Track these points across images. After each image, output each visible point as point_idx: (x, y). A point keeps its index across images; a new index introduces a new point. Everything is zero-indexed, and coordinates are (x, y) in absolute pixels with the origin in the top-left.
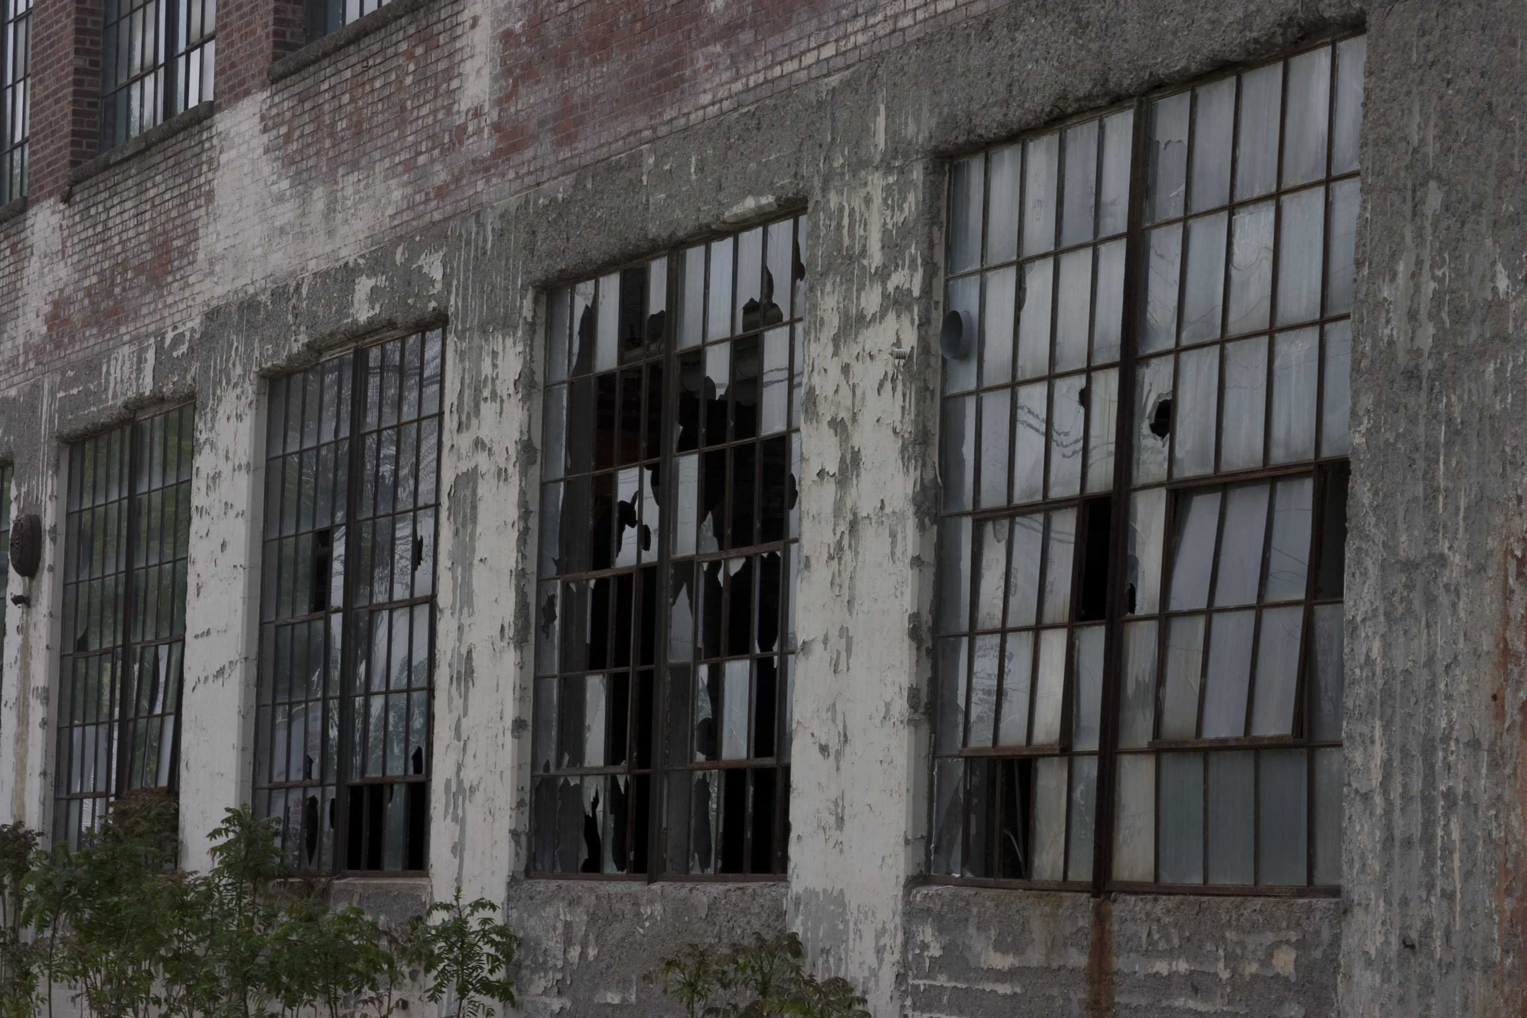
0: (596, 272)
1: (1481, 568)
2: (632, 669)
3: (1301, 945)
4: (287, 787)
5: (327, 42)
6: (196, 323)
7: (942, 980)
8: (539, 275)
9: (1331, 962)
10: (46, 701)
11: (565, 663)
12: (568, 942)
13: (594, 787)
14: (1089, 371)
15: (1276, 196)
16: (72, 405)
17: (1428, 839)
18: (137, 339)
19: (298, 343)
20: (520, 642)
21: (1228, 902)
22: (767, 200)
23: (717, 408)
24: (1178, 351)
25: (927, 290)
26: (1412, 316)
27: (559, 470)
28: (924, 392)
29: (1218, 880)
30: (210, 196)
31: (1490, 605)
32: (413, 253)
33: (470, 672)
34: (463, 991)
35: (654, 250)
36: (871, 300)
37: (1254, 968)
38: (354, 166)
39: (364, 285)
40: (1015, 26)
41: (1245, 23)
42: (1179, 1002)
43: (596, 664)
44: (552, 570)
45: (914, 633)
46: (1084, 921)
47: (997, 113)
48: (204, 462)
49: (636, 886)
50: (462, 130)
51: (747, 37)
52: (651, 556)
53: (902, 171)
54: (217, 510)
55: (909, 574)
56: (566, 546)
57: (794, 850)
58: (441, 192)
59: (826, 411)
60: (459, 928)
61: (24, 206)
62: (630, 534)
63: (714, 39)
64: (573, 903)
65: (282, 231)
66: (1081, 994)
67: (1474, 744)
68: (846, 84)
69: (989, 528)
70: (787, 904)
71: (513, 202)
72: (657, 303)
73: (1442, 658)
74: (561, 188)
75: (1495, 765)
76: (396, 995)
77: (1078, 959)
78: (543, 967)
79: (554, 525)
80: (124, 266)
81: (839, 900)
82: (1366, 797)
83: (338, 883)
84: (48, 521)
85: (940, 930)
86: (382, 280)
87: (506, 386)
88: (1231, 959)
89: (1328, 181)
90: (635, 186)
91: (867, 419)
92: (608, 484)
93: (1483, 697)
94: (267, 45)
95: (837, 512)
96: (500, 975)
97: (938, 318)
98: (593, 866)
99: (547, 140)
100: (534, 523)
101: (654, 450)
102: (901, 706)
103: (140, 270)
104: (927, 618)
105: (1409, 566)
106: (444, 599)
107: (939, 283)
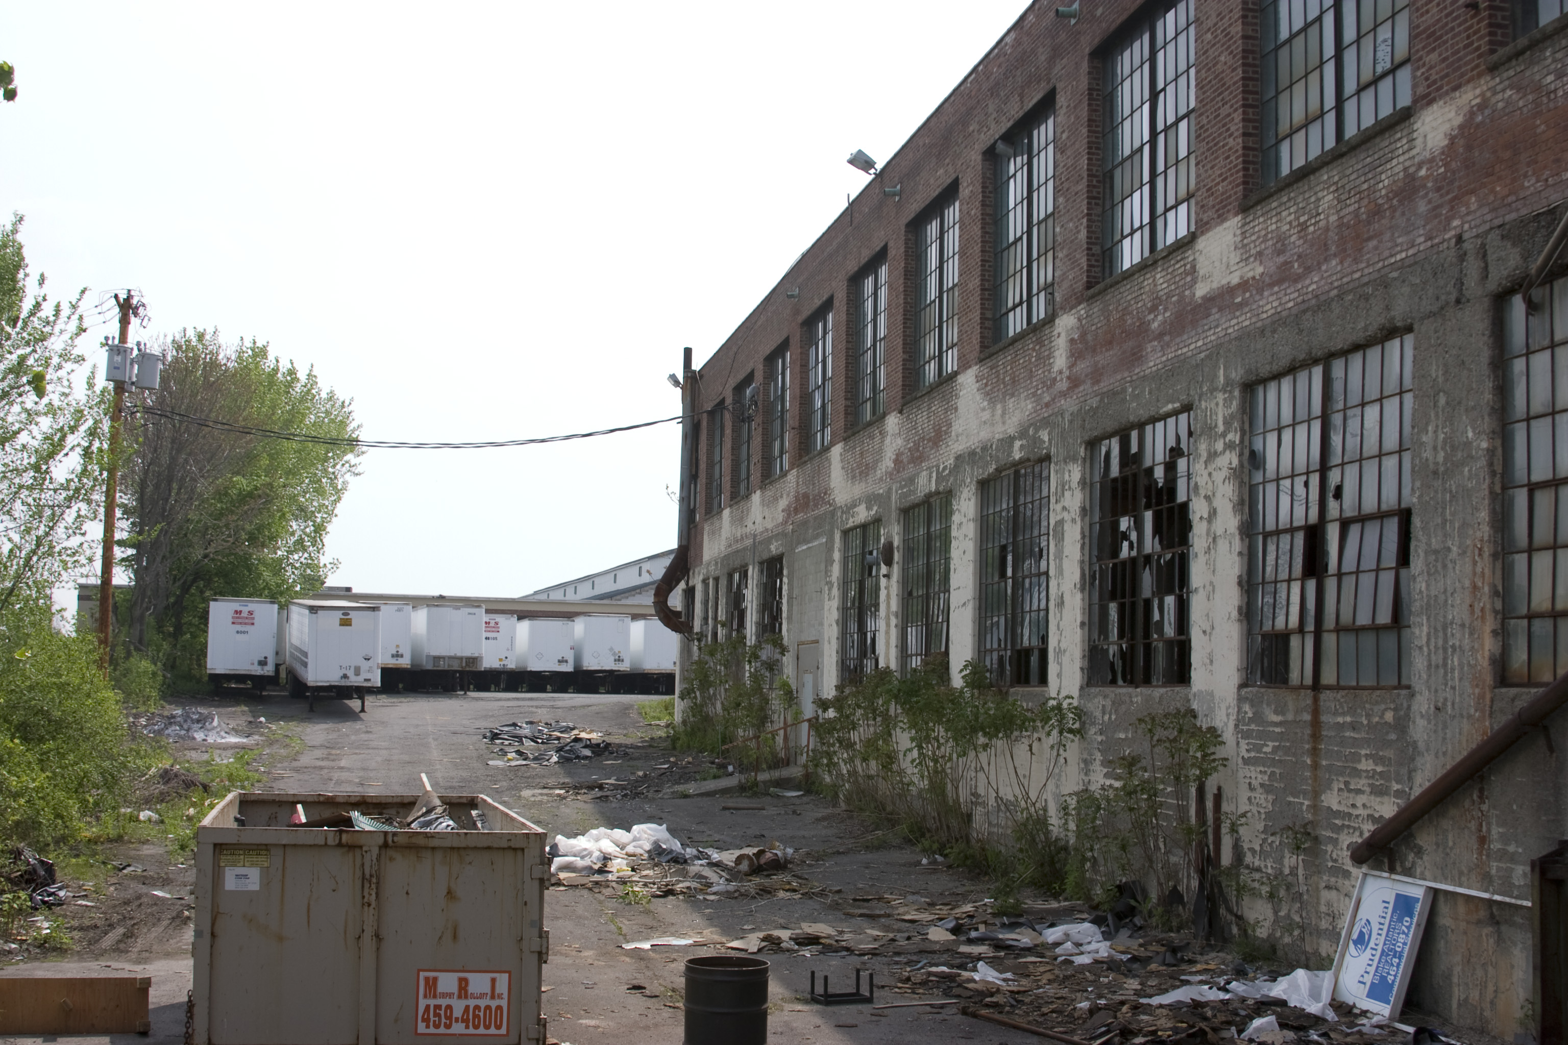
0: (1109, 436)
1: (1464, 552)
2: (1127, 600)
3: (1395, 710)
4: (991, 651)
5: (1001, 345)
6: (952, 461)
7: (1253, 727)
8: (1086, 438)
9: (1407, 716)
10: (897, 617)
11: (1101, 598)
12: (1104, 713)
13: (1113, 650)
14: (1308, 473)
15: (1380, 400)
16: (904, 496)
17: (1445, 665)
18: (929, 468)
19: (992, 468)
20: (1082, 590)
21: (1366, 692)
22: (1177, 405)
23: (1159, 491)
24: (1343, 464)
25: (1242, 441)
26: (1435, 448)
27: (1097, 519)
28: (1242, 484)
29: (1363, 683)
30: (956, 409)
31: (1468, 568)
32: (1037, 430)
33: (1063, 603)
34: (1061, 733)
35: (1132, 427)
36: (1219, 446)
37: (1377, 719)
38: (1012, 395)
39: (1017, 444)
40: (1274, 331)
41: (1365, 329)
42: (1347, 734)
43: (1113, 597)
44: (1095, 560)
45: (1240, 584)
46: (1309, 701)
47: (1268, 367)
48: (956, 518)
49: (1131, 690)
50: (1055, 379)
51: (1167, 338)
52: (1134, 553)
53: (1230, 392)
54: (961, 538)
55: (1237, 559)
56: (1100, 549)
57: (1193, 674)
58: (1047, 405)
59: (1202, 492)
60: (1059, 707)
61: (884, 415)
62: (1126, 544)
63: (1155, 339)
64: (1105, 697)
65: (985, 422)
66: (1308, 731)
67: (1463, 625)
68: (1207, 357)
69: (1269, 540)
70: (1191, 697)
71: (1075, 409)
72: (1134, 449)
73: (1450, 590)
74: (1094, 402)
75: (1471, 634)
76: (1036, 735)
77: (1307, 717)
78: (1094, 724)
79: (1095, 541)
80: (923, 439)
81: (1211, 694)
82: (1420, 648)
83: (1012, 690)
84: (896, 544)
85: (1252, 706)
86: (1024, 442)
87: (1074, 484)
88: (1368, 716)
89: (1401, 393)
90: (1124, 400)
91: (1219, 495)
92: (1116, 524)
93: (1466, 606)
94: (977, 347)
95: (1208, 534)
96: (1077, 725)
97: (1247, 452)
98: (1113, 682)
99: (1089, 382)
100: (1087, 541)
101: (1135, 509)
102: (1235, 614)
103: (929, 440)
104: (1245, 577)
105: (1436, 552)
106: (1052, 573)
107: (1247, 438)
